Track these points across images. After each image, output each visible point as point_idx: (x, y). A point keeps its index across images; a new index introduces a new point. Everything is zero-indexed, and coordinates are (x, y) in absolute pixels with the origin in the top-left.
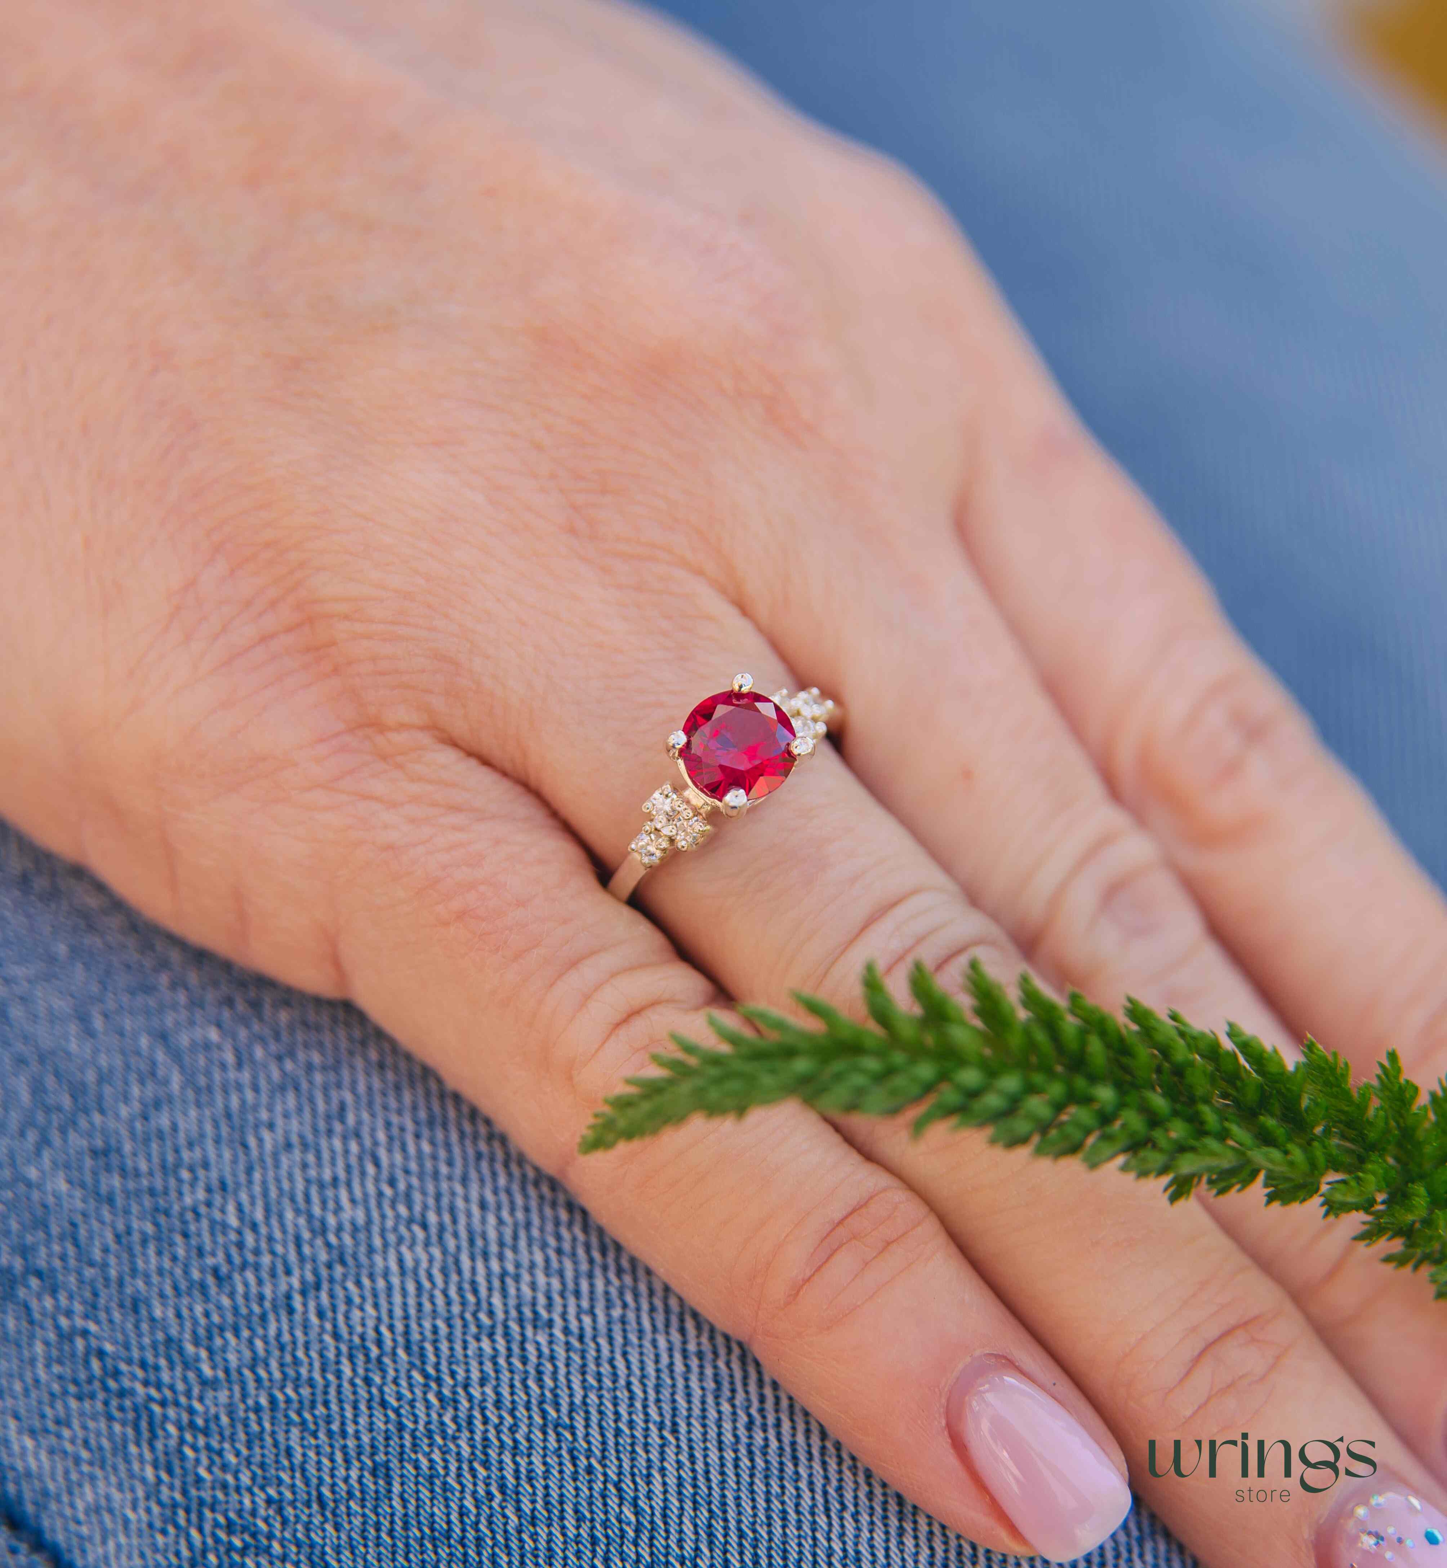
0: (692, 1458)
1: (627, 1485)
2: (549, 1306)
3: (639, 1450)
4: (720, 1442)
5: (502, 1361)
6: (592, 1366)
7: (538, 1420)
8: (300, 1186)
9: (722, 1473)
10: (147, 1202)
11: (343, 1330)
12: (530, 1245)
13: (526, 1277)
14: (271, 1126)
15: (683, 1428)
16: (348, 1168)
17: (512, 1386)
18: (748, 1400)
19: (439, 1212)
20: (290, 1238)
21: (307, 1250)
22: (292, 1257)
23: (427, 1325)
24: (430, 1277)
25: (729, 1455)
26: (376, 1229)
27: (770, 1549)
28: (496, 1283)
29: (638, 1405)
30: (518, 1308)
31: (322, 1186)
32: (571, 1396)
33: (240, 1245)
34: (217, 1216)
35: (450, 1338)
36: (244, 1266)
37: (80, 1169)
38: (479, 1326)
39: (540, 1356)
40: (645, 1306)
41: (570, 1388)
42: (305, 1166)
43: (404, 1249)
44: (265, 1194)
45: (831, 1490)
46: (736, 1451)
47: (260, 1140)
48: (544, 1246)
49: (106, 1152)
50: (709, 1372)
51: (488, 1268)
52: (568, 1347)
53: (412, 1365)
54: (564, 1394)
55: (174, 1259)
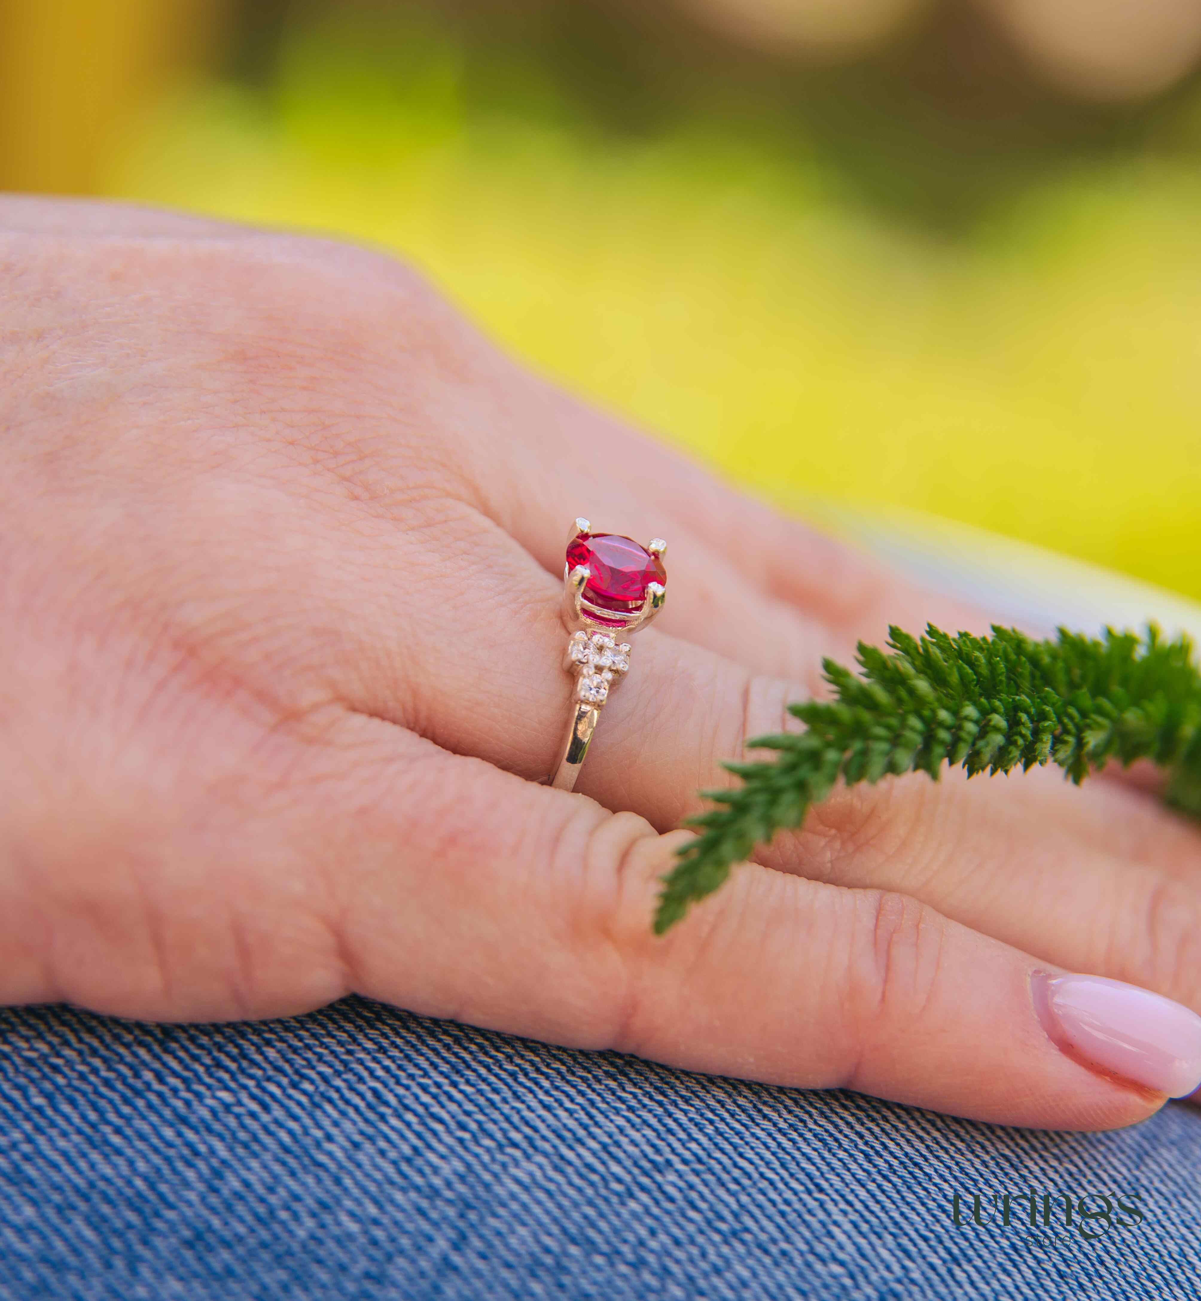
2: (658, 1151)
4: (858, 1181)
6: (725, 1177)
8: (390, 1170)
9: (878, 1202)
10: (265, 1256)
12: (607, 1117)
13: (624, 1141)
14: (329, 1138)
15: (825, 1185)
16: (419, 1136)
17: (677, 1224)
18: (852, 1141)
19: (517, 1129)
23: (576, 1215)
25: (872, 1186)
26: (478, 1168)
28: (605, 1156)
29: (781, 1186)
30: (636, 1164)
31: (408, 1161)
33: (374, 1242)
35: (602, 1215)
37: (184, 1263)
39: (680, 1190)
40: (726, 1115)
41: (722, 1201)
42: (382, 1153)
43: (513, 1170)
44: (365, 1191)
46: (874, 1181)
47: (330, 1154)
48: (617, 1112)
49: (199, 1236)
51: (589, 1149)
52: (697, 1173)
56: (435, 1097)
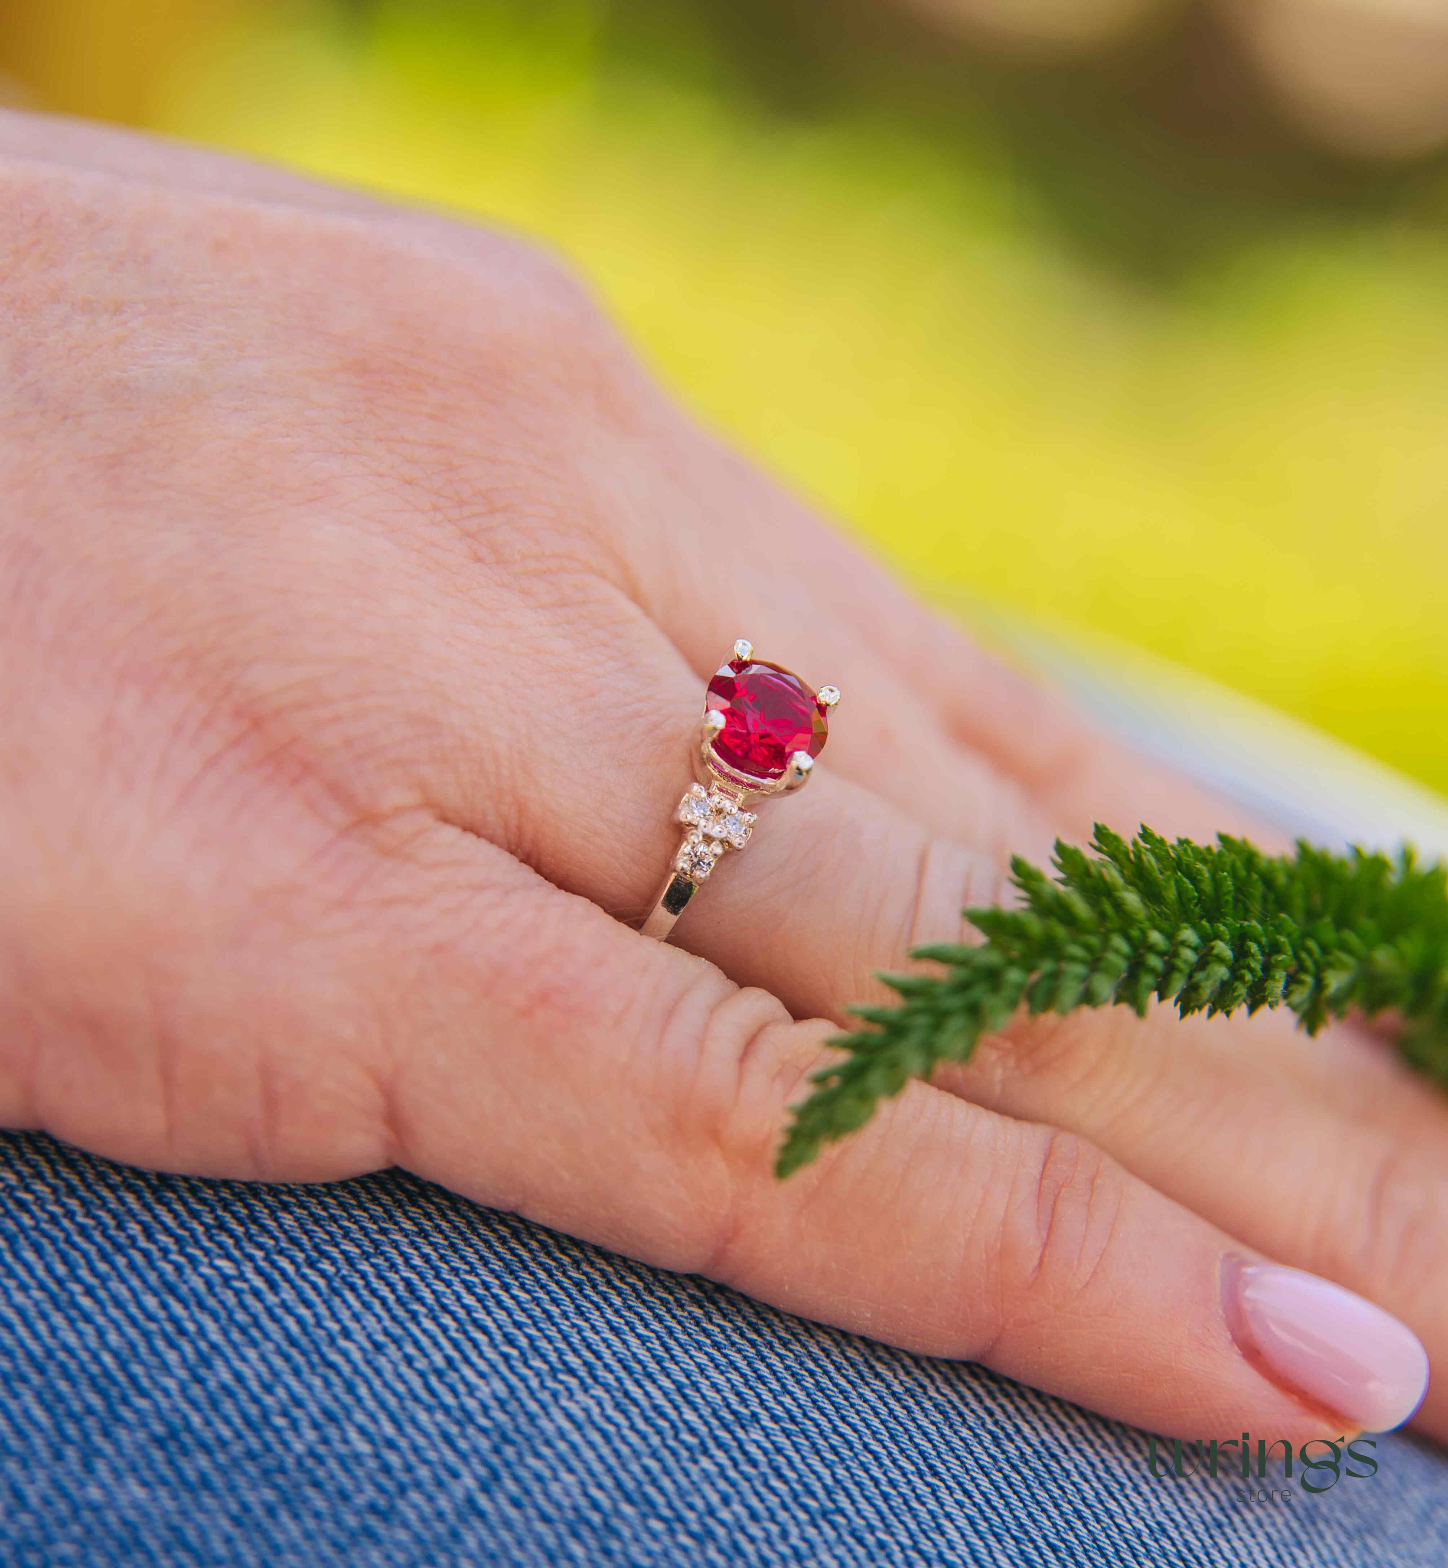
0: (966, 1492)
1: (926, 1546)
2: (743, 1401)
3: (915, 1504)
4: (982, 1468)
5: (732, 1473)
7: (802, 1516)
8: (416, 1383)
9: (1002, 1496)
10: (251, 1468)
11: (550, 1510)
12: (686, 1352)
17: (757, 1494)
20: (438, 1440)
21: (463, 1445)
22: (451, 1457)
23: (635, 1468)
24: (609, 1419)
25: (997, 1477)
27: (1086, 1551)
28: (679, 1400)
31: (439, 1374)
32: (820, 1479)
33: (386, 1469)
34: (342, 1449)
35: (667, 1472)
36: (402, 1490)
37: (151, 1465)
38: (689, 1448)
39: (765, 1453)
40: (831, 1368)
41: (814, 1472)
42: (409, 1360)
45: (1102, 1474)
46: (1000, 1470)
47: (345, 1354)
48: (700, 1347)
50: (928, 1405)
52: (788, 1434)
53: (644, 1516)
54: (811, 1479)
55: (317, 1515)
56: (480, 1300)
